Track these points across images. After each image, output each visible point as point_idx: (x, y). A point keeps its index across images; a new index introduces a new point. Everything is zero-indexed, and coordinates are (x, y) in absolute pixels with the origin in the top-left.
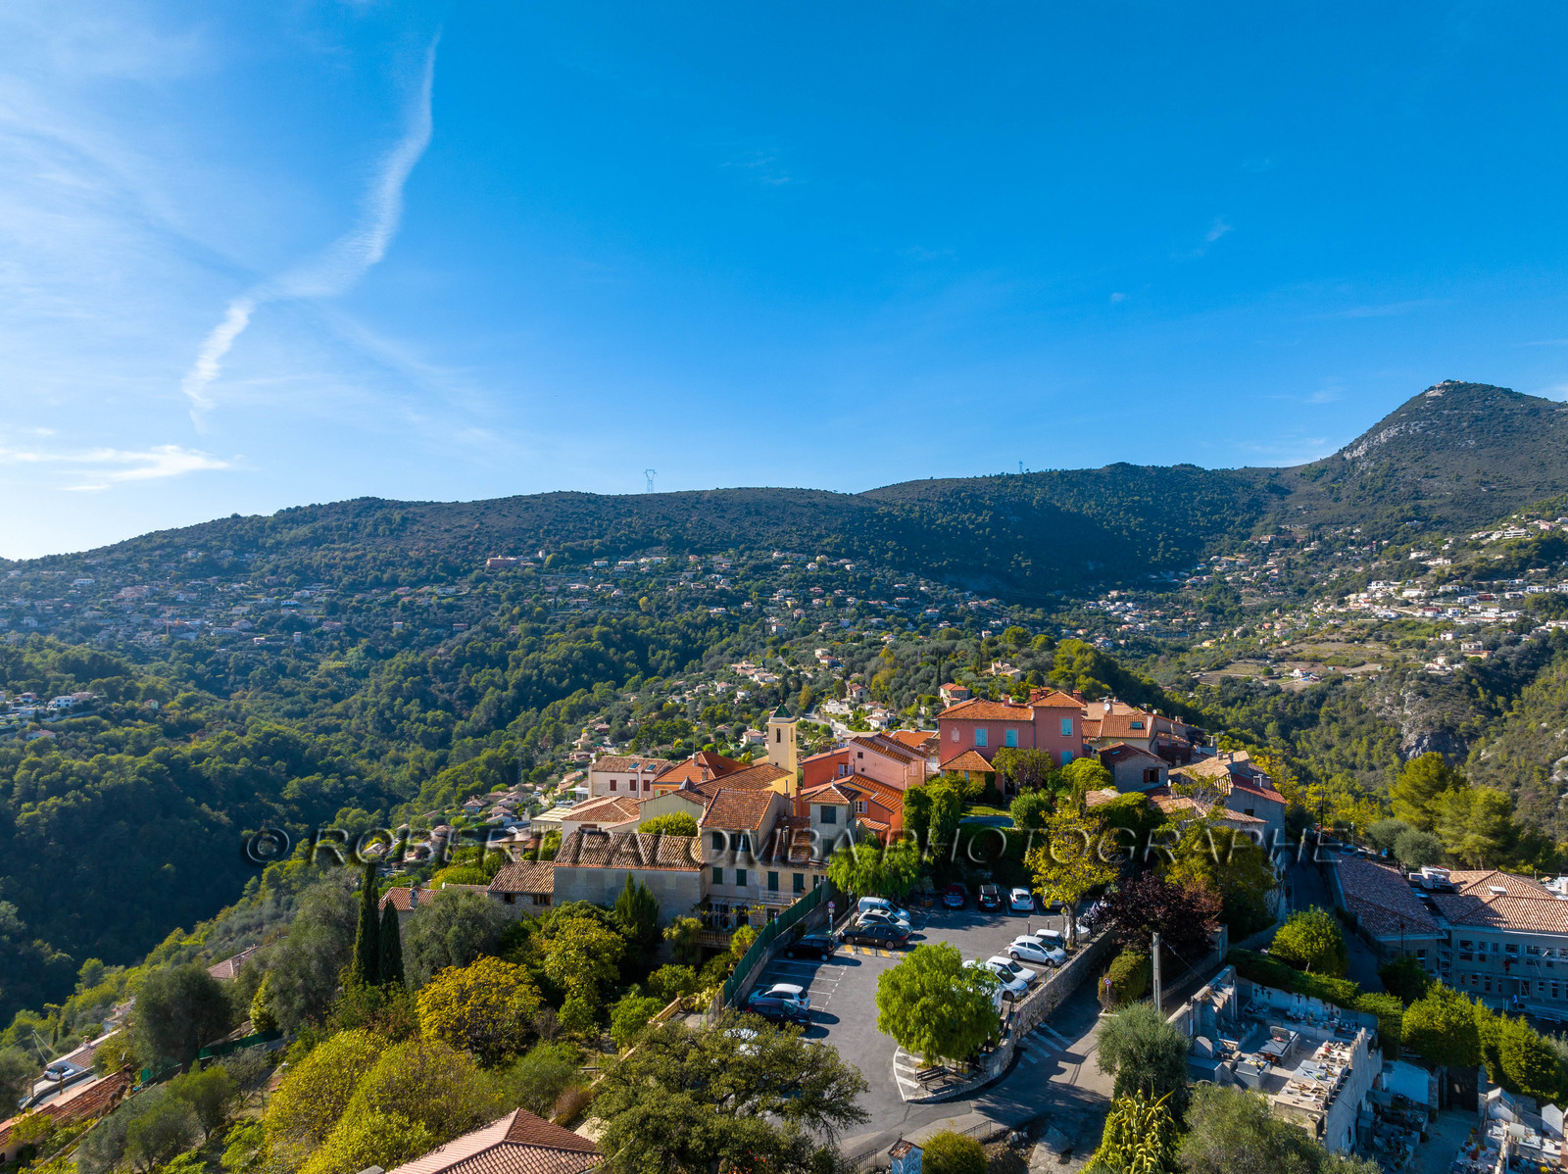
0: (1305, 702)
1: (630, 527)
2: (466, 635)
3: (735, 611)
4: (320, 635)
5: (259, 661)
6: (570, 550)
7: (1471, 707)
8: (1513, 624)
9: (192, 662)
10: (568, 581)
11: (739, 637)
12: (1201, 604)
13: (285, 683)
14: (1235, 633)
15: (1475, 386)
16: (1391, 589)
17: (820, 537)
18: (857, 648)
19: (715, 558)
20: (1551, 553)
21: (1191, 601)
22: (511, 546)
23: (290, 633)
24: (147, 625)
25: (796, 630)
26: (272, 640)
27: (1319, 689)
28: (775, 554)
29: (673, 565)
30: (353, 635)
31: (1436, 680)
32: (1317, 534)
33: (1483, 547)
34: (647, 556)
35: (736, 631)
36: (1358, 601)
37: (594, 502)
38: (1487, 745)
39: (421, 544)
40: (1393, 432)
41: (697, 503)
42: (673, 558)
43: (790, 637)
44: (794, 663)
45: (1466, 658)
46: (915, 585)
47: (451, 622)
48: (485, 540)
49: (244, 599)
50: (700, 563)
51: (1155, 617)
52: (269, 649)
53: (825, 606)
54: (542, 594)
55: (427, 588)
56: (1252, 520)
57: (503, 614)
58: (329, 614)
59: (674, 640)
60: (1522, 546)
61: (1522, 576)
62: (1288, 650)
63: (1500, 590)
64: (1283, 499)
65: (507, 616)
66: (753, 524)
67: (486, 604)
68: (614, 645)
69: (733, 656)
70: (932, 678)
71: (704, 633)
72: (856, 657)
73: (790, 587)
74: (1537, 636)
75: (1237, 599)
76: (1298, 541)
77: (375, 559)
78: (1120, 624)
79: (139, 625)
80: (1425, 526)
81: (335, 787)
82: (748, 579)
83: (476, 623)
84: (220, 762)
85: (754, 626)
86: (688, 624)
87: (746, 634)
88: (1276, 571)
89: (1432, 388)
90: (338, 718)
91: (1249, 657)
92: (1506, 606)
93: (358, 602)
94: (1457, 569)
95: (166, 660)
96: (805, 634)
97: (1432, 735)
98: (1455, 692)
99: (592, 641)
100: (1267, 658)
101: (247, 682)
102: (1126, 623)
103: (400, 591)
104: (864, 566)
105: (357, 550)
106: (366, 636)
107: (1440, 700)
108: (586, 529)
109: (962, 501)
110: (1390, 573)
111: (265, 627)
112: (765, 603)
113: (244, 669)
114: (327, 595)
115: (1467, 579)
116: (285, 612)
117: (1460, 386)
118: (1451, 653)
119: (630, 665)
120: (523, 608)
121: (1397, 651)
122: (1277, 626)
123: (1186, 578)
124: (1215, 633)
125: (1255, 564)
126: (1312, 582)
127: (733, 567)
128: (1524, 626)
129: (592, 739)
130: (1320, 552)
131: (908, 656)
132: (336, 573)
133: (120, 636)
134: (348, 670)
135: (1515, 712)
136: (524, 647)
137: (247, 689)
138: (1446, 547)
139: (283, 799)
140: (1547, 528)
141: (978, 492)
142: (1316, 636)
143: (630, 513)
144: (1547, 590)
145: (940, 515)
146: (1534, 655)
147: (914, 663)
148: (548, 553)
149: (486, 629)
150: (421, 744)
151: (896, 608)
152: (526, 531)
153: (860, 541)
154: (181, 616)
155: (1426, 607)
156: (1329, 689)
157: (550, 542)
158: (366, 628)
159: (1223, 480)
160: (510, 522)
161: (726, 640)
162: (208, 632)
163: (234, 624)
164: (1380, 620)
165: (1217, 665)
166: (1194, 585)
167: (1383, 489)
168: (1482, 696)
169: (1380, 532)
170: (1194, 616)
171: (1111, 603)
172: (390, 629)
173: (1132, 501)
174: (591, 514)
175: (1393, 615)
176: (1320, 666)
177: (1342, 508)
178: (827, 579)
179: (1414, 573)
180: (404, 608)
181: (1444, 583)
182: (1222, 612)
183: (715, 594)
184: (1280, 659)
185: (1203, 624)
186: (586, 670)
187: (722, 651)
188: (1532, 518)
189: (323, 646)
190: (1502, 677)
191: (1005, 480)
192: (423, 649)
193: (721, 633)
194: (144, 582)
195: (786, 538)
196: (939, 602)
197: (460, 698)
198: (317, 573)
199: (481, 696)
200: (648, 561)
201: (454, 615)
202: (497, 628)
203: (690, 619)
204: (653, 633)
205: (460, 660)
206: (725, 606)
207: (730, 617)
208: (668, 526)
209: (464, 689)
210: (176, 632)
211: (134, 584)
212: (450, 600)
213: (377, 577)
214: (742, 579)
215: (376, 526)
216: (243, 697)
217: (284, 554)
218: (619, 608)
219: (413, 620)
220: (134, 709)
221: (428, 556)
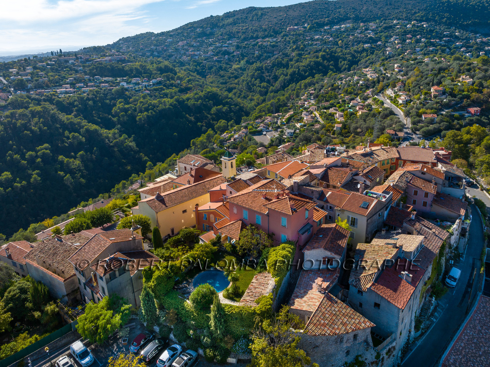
1: (339, 13)
2: (276, 56)
3: (374, 46)
4: (233, 56)
5: (215, 65)
6: (317, 23)
10: (315, 35)
11: (374, 56)
13: (222, 73)
17: (415, 13)
19: (370, 24)
22: (296, 22)
23: (224, 56)
24: (185, 54)
25: (396, 53)
26: (219, 58)
28: (395, 22)
29: (353, 28)
30: (243, 56)
34: (345, 24)
37: (327, 4)
39: (266, 23)
41: (367, 2)
42: (354, 25)
46: (453, 33)
47: (273, 51)
48: (288, 21)
50: (364, 26)
52: (218, 61)
53: (411, 43)
54: (304, 40)
55: (267, 39)
57: (290, 48)
58: (236, 49)
59: (349, 57)
65: (292, 49)
66: (388, 9)
67: (285, 44)
68: (326, 59)
73: (398, 35)
77: (252, 29)
79: (183, 54)
81: (227, 110)
82: (382, 32)
83: (281, 52)
85: (380, 52)
86: (355, 51)
87: (376, 55)
93: (245, 45)
95: (189, 66)
96: (399, 55)
99: (319, 58)
101: (211, 72)
103: (259, 40)
104: (432, 25)
105: (246, 26)
106: (247, 57)
108: (323, 15)
111: (217, 55)
112: (387, 42)
113: (210, 68)
114: (237, 42)
116: (224, 49)
119: (331, 67)
120: (297, 46)
127: (377, 27)
132: (240, 35)
133: (178, 58)
134: (241, 68)
136: (295, 61)
137: (211, 75)
143: (340, 7)
148: (308, 24)
149: (283, 54)
151: (443, 43)
152: (302, 16)
153: (433, 14)
154: (194, 51)
157: (310, 20)
158: (247, 54)
160: (296, 14)
161: (368, 57)
162: (201, 56)
163: (209, 53)
172: (254, 54)
174: (326, 8)
178: (415, 31)
180: (259, 47)
183: (367, 39)
186: (315, 68)
187: (367, 61)
189: (234, 60)
192: (263, 61)
193: (367, 54)
194: (185, 40)
195: (401, 14)
196: (463, 40)
197: (272, 79)
198: (234, 35)
199: (279, 78)
200: (345, 26)
201: (274, 49)
202: (287, 53)
203: (356, 49)
204: (341, 54)
205: (274, 65)
206: (371, 44)
207: (372, 48)
208: (354, 12)
209: (274, 75)
210: (192, 56)
211: (182, 40)
212: (274, 43)
213: (252, 35)
214: (379, 32)
215: (253, 17)
216: (210, 77)
217: (225, 28)
218: (331, 45)
219: (262, 51)
220: (173, 83)
221: (268, 27)
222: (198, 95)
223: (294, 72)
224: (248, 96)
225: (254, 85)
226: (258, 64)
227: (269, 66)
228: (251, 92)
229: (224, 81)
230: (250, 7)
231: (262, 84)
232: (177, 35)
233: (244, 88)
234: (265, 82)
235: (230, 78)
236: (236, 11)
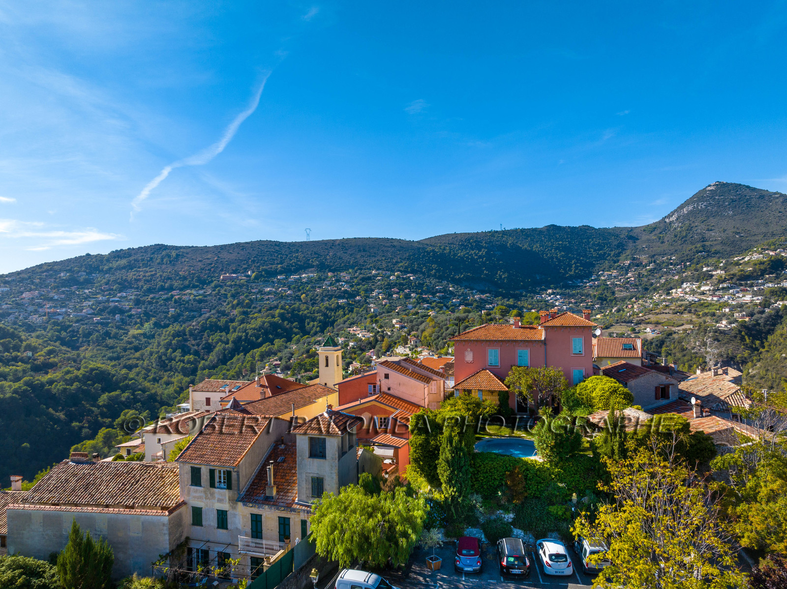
0: (654, 345)
1: (297, 258)
2: (208, 315)
3: (352, 301)
4: (130, 316)
5: (96, 330)
6: (265, 270)
7: (743, 347)
8: (760, 303)
9: (59, 331)
10: (264, 287)
11: (354, 315)
12: (595, 296)
13: (110, 342)
14: (613, 310)
15: (732, 184)
16: (694, 286)
17: (397, 262)
18: (415, 318)
19: (341, 274)
20: (776, 266)
21: (589, 295)
22: (234, 269)
23: (114, 316)
24: (36, 312)
25: (384, 310)
26: (104, 319)
27: (661, 338)
28: (373, 272)
29: (320, 278)
30: (148, 316)
31: (723, 332)
32: (653, 260)
33: (741, 264)
34: (306, 273)
35: (352, 312)
36: (677, 293)
37: (278, 246)
38: (752, 367)
39: (186, 268)
40: (690, 208)
41: (333, 245)
42: (320, 274)
43: (381, 314)
44: (381, 327)
45: (737, 321)
46: (447, 287)
47: (201, 309)
48: (220, 266)
49: (90, 298)
50: (334, 277)
51: (572, 303)
52: (102, 324)
53: (400, 298)
54: (249, 293)
55: (188, 291)
56: (619, 253)
57: (228, 304)
58: (136, 305)
59: (319, 317)
60: (762, 263)
61: (762, 279)
62: (643, 318)
63: (751, 286)
64: (635, 242)
65: (230, 305)
66: (362, 256)
67: (220, 299)
68: (287, 319)
69: (351, 325)
70: (455, 333)
71: (335, 313)
72: (414, 323)
73: (381, 289)
74: (773, 309)
75: (613, 293)
76: (644, 263)
77: (161, 276)
78: (553, 306)
79: (31, 312)
80: (708, 255)
81: (128, 398)
82: (359, 285)
83: (214, 309)
84: (63, 385)
85: (362, 309)
86: (327, 308)
87: (357, 313)
88: (633, 279)
89: (710, 186)
90: (137, 361)
91: (622, 322)
92: (755, 294)
93: (152, 298)
94: (729, 275)
95: (45, 331)
96: (388, 312)
97: (722, 361)
98: (733, 339)
99: (275, 318)
100: (632, 323)
101: (89, 341)
102: (556, 306)
103: (174, 293)
104: (420, 277)
105: (152, 271)
106: (155, 317)
107: (726, 343)
108: (274, 260)
109: (471, 244)
110: (693, 278)
111: (99, 313)
112: (368, 297)
113: (88, 335)
114: (135, 295)
115: (734, 281)
116: (112, 304)
117: (724, 184)
118: (729, 319)
119: (295, 330)
120: (239, 301)
121: (700, 318)
122: (635, 307)
123: (586, 283)
124: (603, 311)
125: (622, 275)
126: (652, 284)
127: (352, 278)
128: (766, 304)
129: (270, 369)
130: (655, 269)
131: (442, 321)
132: (140, 284)
133: (21, 318)
134: (144, 335)
135: (766, 349)
136: (238, 321)
137: (89, 345)
138: (722, 265)
139: (98, 405)
140: (774, 254)
141: (479, 240)
142: (657, 311)
143: (297, 251)
144: (776, 286)
145: (460, 251)
146: (773, 319)
147: (446, 325)
148: (253, 272)
149: (218, 312)
150: (181, 374)
151: (436, 299)
152: (242, 260)
153: (418, 264)
154: (55, 307)
155: (713, 295)
156: (666, 338)
157: (255, 266)
158: (155, 312)
159: (605, 234)
160: (233, 256)
161: (347, 316)
162: (70, 315)
163: (84, 311)
164: (690, 302)
165: (606, 326)
166: (591, 286)
167: (686, 237)
168: (748, 341)
169: (685, 258)
170: (592, 302)
171: (548, 295)
172: (168, 312)
173: (559, 244)
174: (277, 251)
175: (696, 300)
176: (660, 326)
177: (666, 246)
178: (401, 284)
179: (706, 278)
180: (176, 302)
181: (722, 283)
182: (606, 300)
183: (342, 293)
184: (639, 323)
185: (596, 306)
186: (271, 332)
187: (345, 322)
188: (764, 250)
189: (131, 322)
190: (757, 330)
191: (493, 233)
192: (184, 323)
193: (344, 312)
194: (36, 290)
195: (379, 263)
196: (460, 296)
197: (203, 349)
198: (130, 283)
199: (215, 347)
200: (306, 276)
201: (202, 305)
202: (225, 311)
203: (328, 305)
204: (308, 313)
205: (204, 329)
206: (347, 299)
207: (349, 304)
208: (317, 258)
209: (206, 343)
210: (51, 315)
211: (31, 290)
212: (200, 297)
213: (162, 285)
214: (356, 285)
215: (162, 259)
216: (87, 349)
217: (113, 274)
218: (291, 300)
219: (180, 308)
220: (17, 357)
221: (189, 274)
222: (72, 375)
223: (240, 338)
224: (161, 378)
225: (171, 359)
226: (177, 327)
227: (196, 329)
228: (166, 371)
229: (115, 355)
230: (156, 245)
231: (186, 358)
232: (19, 281)
233: (154, 365)
234: (190, 354)
235: (125, 350)
236: (133, 249)
